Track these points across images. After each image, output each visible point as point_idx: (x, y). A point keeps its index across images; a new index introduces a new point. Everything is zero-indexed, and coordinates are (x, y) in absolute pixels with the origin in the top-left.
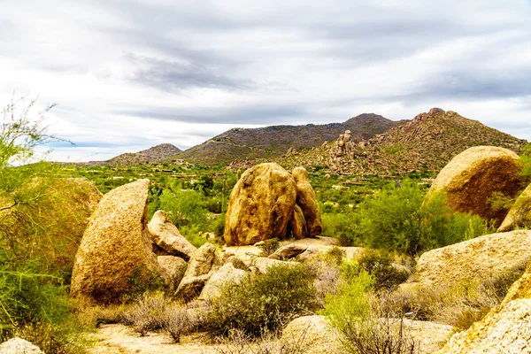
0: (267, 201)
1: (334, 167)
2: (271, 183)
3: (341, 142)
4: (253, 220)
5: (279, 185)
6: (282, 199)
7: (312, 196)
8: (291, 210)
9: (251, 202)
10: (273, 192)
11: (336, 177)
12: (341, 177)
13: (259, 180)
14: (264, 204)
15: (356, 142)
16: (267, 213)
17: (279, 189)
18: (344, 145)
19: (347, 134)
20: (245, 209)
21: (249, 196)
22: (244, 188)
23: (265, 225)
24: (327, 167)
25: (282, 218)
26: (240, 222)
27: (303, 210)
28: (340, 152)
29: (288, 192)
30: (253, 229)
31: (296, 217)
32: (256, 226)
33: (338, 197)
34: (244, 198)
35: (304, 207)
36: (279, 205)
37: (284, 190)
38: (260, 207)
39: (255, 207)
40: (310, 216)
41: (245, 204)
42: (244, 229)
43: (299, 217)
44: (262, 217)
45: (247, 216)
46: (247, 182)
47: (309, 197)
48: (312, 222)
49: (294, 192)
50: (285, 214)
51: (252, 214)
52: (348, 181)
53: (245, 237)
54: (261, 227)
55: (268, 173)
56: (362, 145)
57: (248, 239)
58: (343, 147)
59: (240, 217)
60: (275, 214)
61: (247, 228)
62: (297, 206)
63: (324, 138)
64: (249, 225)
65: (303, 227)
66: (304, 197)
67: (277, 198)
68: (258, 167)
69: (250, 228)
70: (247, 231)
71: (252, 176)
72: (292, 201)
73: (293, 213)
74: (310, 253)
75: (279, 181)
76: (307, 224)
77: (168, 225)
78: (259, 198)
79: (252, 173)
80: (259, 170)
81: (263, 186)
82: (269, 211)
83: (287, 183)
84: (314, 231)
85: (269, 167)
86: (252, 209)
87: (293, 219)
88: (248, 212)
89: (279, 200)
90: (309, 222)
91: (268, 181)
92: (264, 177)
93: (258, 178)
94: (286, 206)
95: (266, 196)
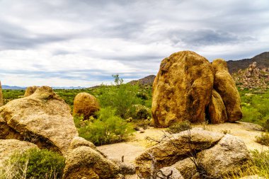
0: (183, 85)
1: (246, 83)
2: (187, 68)
3: (251, 69)
4: (170, 103)
5: (194, 69)
6: (197, 83)
8: (208, 95)
9: (168, 87)
10: (189, 77)
11: (248, 89)
12: (251, 89)
13: (176, 66)
14: (180, 89)
15: (260, 69)
16: (183, 97)
17: (194, 72)
18: (252, 71)
19: (254, 65)
20: (163, 94)
21: (166, 82)
22: (162, 74)
23: (182, 109)
24: (241, 84)
25: (198, 102)
26: (159, 105)
27: (222, 97)
28: (250, 74)
29: (204, 75)
30: (171, 112)
31: (214, 101)
32: (173, 109)
33: (249, 100)
34: (161, 83)
35: (223, 94)
36: (194, 88)
37: (199, 73)
38: (177, 92)
39: (172, 91)
40: (229, 102)
41: (163, 89)
42: (163, 113)
43: (217, 103)
44: (179, 101)
45: (165, 100)
46: (164, 69)
48: (232, 108)
49: (212, 79)
50: (202, 98)
51: (169, 99)
52: (255, 91)
53: (164, 120)
54: (178, 110)
55: (184, 59)
56: (264, 70)
57: (166, 122)
58: (252, 72)
59: (158, 101)
60: (191, 98)
61: (165, 111)
62: (215, 92)
63: (239, 68)
64: (167, 108)
65: (223, 112)
66: (223, 84)
67: (193, 81)
68: (175, 55)
69: (168, 111)
70: (165, 114)
71: (169, 63)
72: (209, 85)
73: (211, 97)
74: (226, 151)
75: (195, 65)
76: (227, 109)
77: (51, 103)
78: (176, 82)
79: (169, 60)
80: (176, 58)
81: (179, 72)
82: (185, 95)
83: (202, 66)
84: (234, 117)
85: (185, 53)
86: (169, 94)
87: (211, 103)
88: (165, 96)
89: (194, 83)
90: (229, 108)
91: (184, 66)
92: (180, 63)
93: (174, 64)
94: (202, 89)
95: (182, 80)
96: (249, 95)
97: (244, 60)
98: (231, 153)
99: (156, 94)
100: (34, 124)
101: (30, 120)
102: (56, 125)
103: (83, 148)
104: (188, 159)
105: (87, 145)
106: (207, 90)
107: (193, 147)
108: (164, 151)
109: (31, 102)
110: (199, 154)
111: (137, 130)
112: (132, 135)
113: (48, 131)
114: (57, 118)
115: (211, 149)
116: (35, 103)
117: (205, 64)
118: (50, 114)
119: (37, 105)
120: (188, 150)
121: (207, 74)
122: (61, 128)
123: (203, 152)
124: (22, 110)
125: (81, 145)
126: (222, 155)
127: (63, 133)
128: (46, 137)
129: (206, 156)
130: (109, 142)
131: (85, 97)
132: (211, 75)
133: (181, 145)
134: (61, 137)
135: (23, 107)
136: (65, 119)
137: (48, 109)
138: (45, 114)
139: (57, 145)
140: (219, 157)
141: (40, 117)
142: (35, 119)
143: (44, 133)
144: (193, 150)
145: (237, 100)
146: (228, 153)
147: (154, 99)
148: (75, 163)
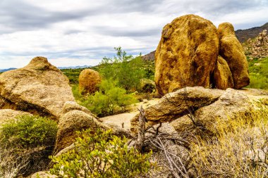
0: (187, 52)
1: (256, 53)
2: (190, 33)
3: (260, 38)
4: (173, 72)
5: (198, 33)
6: (201, 48)
7: (239, 48)
8: (213, 60)
9: (171, 55)
10: (192, 42)
11: (257, 58)
12: (261, 59)
13: (177, 32)
14: (183, 56)
16: (187, 64)
17: (198, 37)
21: (169, 50)
22: (164, 42)
23: (186, 77)
24: (250, 54)
25: (203, 68)
26: (162, 75)
27: (229, 63)
28: (259, 43)
29: (208, 40)
30: (174, 81)
31: (220, 67)
32: (177, 78)
33: (258, 70)
34: (164, 51)
35: (229, 60)
36: (198, 54)
37: (203, 37)
38: (180, 59)
39: (175, 59)
40: (235, 68)
41: (165, 57)
42: (166, 82)
43: (223, 69)
44: (182, 69)
45: (167, 69)
46: (166, 36)
47: (234, 49)
48: (239, 74)
49: (217, 43)
50: (206, 64)
51: (172, 67)
52: (265, 61)
55: (187, 24)
58: (262, 40)
59: (161, 71)
60: (195, 65)
61: (169, 81)
62: (220, 58)
63: (248, 37)
64: (170, 77)
65: (229, 78)
66: (230, 49)
67: (196, 47)
68: (177, 20)
69: (171, 80)
70: (169, 83)
71: (171, 29)
72: (213, 50)
73: (216, 63)
74: (227, 105)
75: (198, 28)
76: (233, 76)
77: (47, 73)
78: (179, 49)
79: (170, 26)
80: (178, 23)
81: (182, 38)
82: (189, 62)
83: (206, 30)
84: (241, 83)
85: (188, 17)
86: (172, 62)
87: (216, 69)
88: (168, 65)
89: (198, 49)
90: (235, 74)
91: (187, 31)
92: (183, 28)
93: (176, 30)
94: (207, 55)
95: (185, 47)
96: (258, 64)
97: (254, 29)
98: (232, 107)
99: (159, 63)
100: (28, 93)
101: (25, 90)
102: (52, 95)
103: (75, 112)
104: (185, 116)
105: (80, 109)
106: (212, 55)
107: (191, 104)
108: (159, 111)
109: (24, 73)
110: (198, 111)
111: (141, 101)
112: (135, 105)
113: (43, 100)
114: (54, 88)
115: (211, 105)
116: (30, 74)
117: (209, 27)
118: (46, 84)
119: (31, 76)
120: (186, 107)
121: (212, 38)
122: (57, 97)
123: (201, 109)
124: (16, 80)
125: (73, 109)
126: (223, 110)
127: (60, 102)
128: (42, 106)
129: (204, 112)
130: (112, 113)
131: (90, 74)
132: (216, 39)
133: (177, 103)
134: (58, 106)
135: (17, 77)
136: (62, 89)
137: (44, 80)
138: (40, 85)
139: (53, 113)
140: (219, 113)
141: (35, 87)
142: (29, 89)
143: (40, 103)
144: (190, 108)
145: (244, 65)
146: (228, 107)
147: (156, 69)
148: (68, 126)
